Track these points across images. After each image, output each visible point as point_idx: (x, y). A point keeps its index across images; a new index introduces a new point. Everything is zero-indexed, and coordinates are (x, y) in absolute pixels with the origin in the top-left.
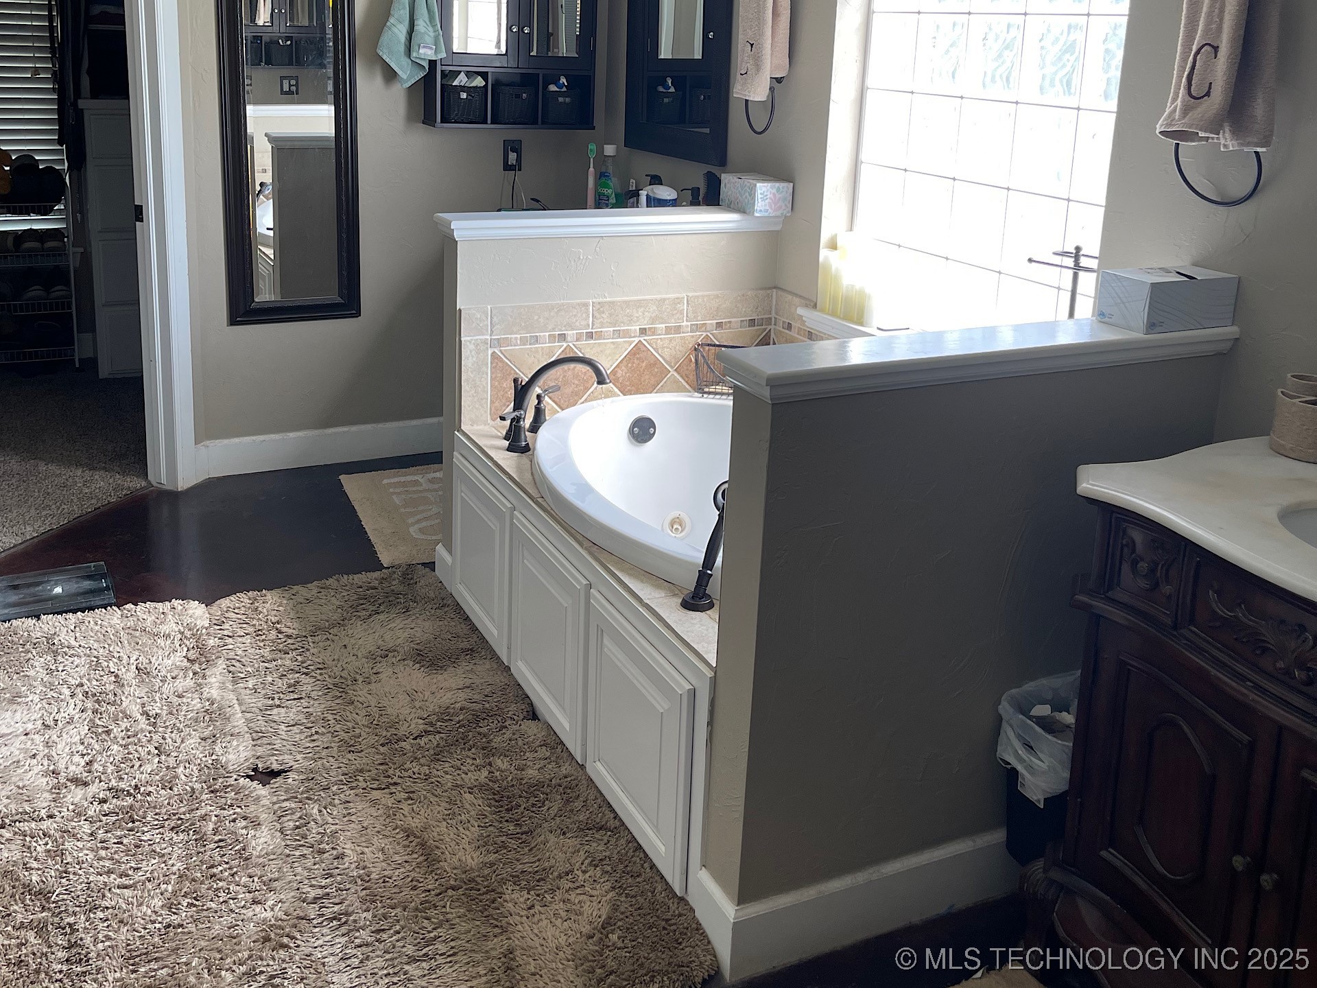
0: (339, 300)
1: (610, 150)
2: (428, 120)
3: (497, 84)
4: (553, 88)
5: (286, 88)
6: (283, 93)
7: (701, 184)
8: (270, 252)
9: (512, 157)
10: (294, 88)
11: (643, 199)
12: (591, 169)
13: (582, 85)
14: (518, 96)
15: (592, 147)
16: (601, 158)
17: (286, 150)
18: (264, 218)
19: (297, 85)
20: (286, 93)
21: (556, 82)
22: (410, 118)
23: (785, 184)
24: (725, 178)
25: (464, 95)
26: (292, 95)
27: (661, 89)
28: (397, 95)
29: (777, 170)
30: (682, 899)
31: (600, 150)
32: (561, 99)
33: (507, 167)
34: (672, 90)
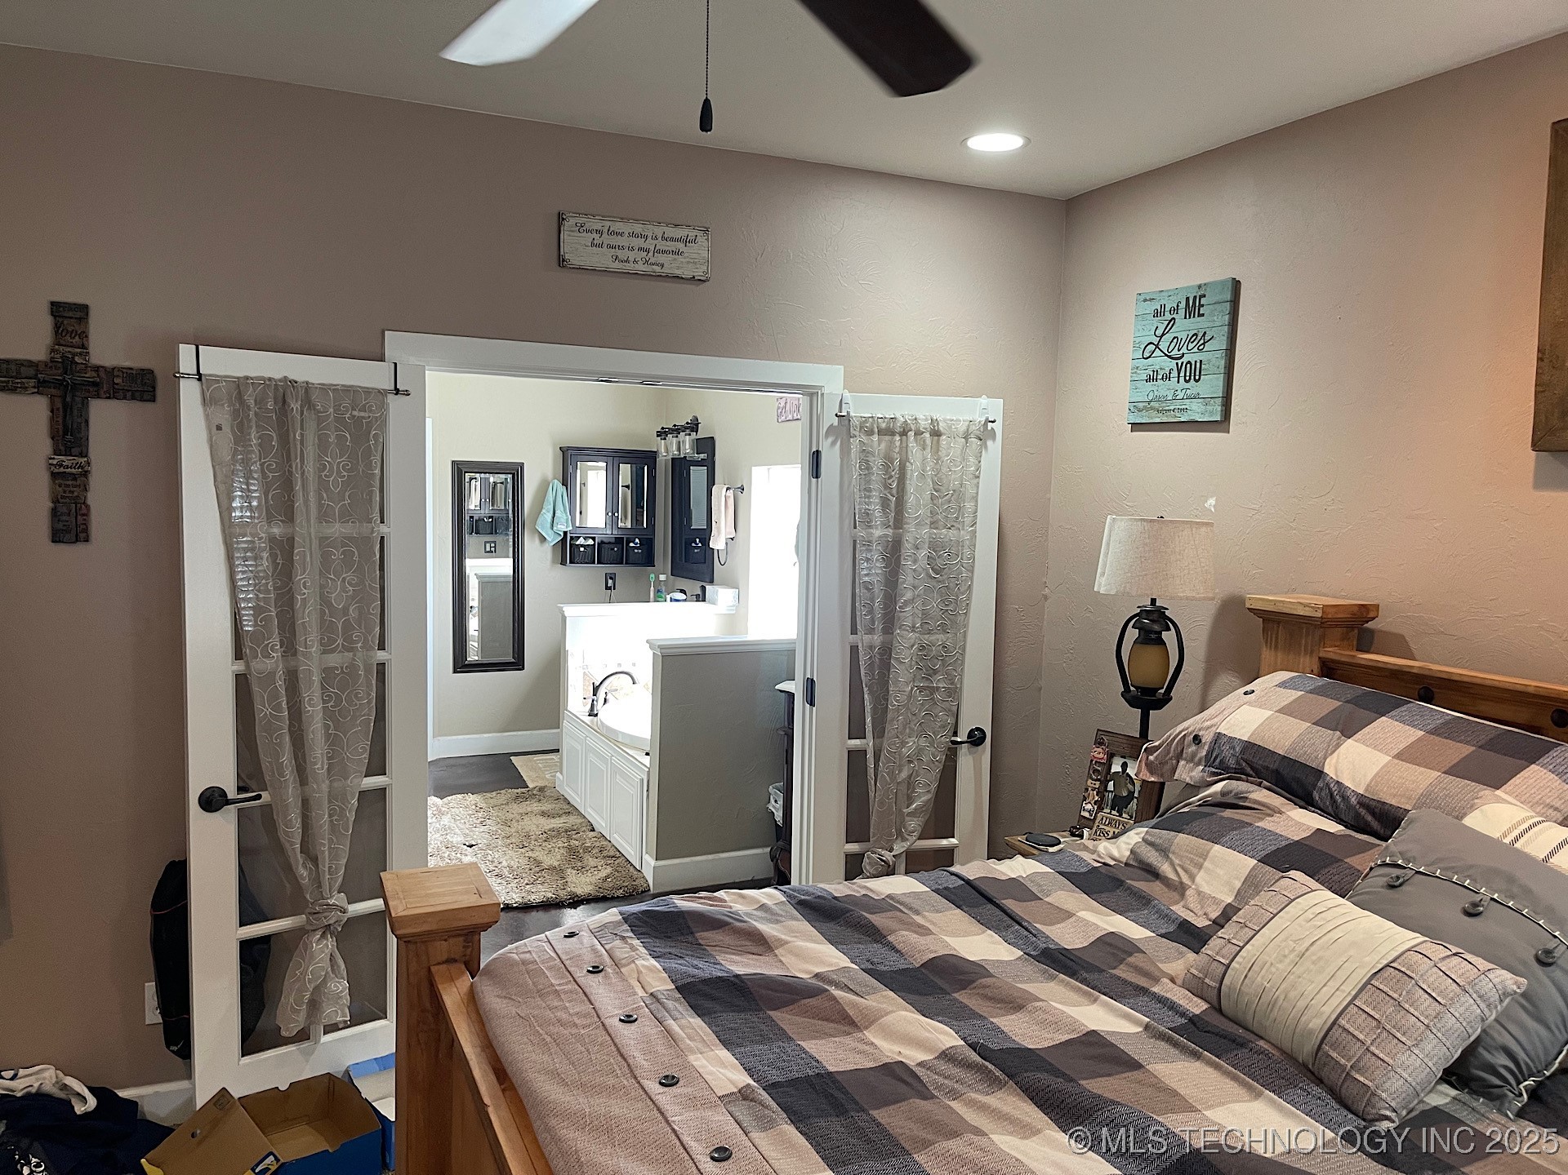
0: (513, 660)
1: (662, 577)
2: (563, 563)
3: (602, 543)
4: (632, 545)
5: (488, 549)
6: (486, 552)
7: (699, 592)
8: (476, 644)
9: (610, 581)
10: (493, 549)
11: (668, 599)
12: (652, 588)
13: (648, 544)
14: (613, 549)
15: (652, 576)
16: (657, 581)
17: (486, 583)
18: (473, 625)
19: (495, 547)
20: (488, 552)
21: (633, 542)
22: (554, 562)
23: (734, 590)
24: (708, 588)
25: (582, 549)
26: (492, 552)
27: (693, 545)
28: (547, 549)
29: (731, 583)
30: (639, 871)
31: (657, 577)
32: (636, 551)
33: (607, 588)
34: (700, 545)
